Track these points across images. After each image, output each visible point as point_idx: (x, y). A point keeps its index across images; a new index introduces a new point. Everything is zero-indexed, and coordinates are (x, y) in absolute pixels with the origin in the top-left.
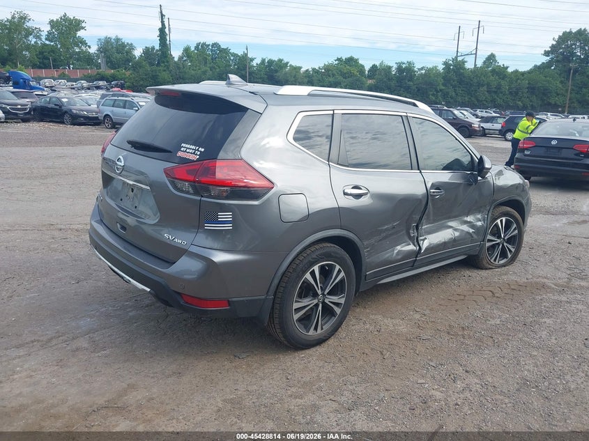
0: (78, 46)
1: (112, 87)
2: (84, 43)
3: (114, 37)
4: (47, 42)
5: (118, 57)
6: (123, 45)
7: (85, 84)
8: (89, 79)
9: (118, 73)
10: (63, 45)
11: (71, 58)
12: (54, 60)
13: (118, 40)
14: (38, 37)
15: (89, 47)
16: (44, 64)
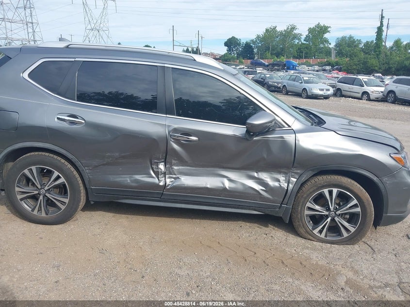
0: (323, 44)
1: (334, 70)
2: (327, 41)
3: (348, 36)
4: (305, 42)
5: (347, 50)
6: (354, 41)
7: (317, 68)
8: (321, 65)
9: (341, 60)
10: (313, 43)
11: (316, 51)
12: (306, 53)
13: (351, 37)
14: (299, 39)
15: (330, 44)
16: (300, 56)
